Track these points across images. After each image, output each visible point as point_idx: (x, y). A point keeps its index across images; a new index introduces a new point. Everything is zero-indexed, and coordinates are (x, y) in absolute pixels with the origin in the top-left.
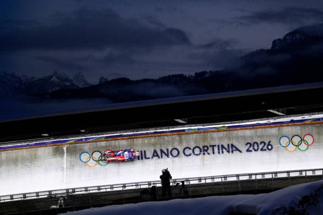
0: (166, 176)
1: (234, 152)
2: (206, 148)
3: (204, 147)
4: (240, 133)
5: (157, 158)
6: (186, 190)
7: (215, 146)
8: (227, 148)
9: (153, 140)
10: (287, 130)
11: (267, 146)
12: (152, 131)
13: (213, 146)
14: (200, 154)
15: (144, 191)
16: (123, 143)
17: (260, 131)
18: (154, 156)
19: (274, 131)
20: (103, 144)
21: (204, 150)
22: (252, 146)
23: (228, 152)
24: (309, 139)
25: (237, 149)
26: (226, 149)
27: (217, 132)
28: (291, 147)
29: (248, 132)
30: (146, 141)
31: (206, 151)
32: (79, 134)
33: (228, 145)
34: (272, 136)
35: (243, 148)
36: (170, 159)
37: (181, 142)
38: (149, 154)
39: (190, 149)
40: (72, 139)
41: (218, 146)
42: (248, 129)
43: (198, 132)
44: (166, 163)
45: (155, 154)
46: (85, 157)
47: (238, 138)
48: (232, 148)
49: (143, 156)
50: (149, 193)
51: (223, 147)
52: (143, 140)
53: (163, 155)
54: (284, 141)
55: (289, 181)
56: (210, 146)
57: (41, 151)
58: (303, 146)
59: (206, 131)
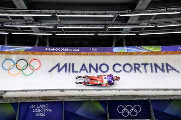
1: (169, 71)
2: (137, 66)
3: (135, 64)
5: (85, 71)
7: (148, 64)
8: (161, 66)
13: (145, 65)
14: (130, 71)
18: (82, 69)
23: (163, 70)
25: (173, 69)
26: (159, 68)
31: (138, 68)
33: (163, 64)
39: (120, 65)
41: (151, 64)
51: (156, 65)
53: (92, 69)
56: (142, 64)
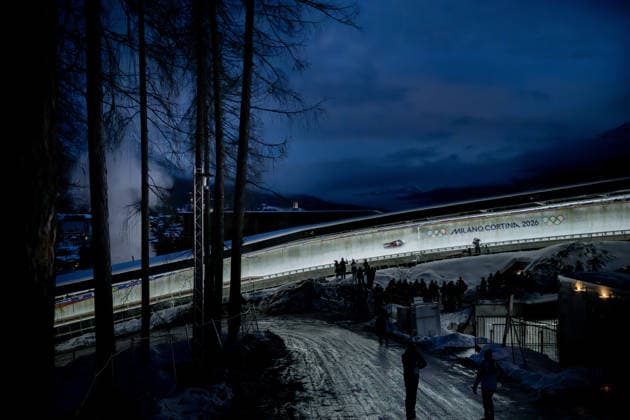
0: (476, 242)
4: (518, 216)
6: (488, 250)
9: (467, 222)
10: (547, 213)
11: (535, 223)
12: (466, 217)
15: (464, 251)
16: (451, 224)
17: (530, 215)
19: (539, 214)
20: (439, 225)
21: (497, 226)
22: (526, 223)
24: (561, 218)
27: (504, 215)
28: (550, 223)
29: (523, 216)
30: (464, 222)
32: (426, 220)
34: (538, 217)
35: (521, 225)
36: (478, 232)
37: (484, 223)
38: (466, 230)
40: (423, 223)
42: (523, 213)
43: (493, 217)
44: (476, 235)
45: (469, 230)
46: (430, 233)
47: (516, 219)
48: (514, 225)
49: (461, 231)
50: (468, 252)
52: (462, 221)
54: (545, 220)
55: (549, 243)
57: (405, 231)
58: (557, 222)
59: (498, 216)
